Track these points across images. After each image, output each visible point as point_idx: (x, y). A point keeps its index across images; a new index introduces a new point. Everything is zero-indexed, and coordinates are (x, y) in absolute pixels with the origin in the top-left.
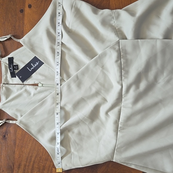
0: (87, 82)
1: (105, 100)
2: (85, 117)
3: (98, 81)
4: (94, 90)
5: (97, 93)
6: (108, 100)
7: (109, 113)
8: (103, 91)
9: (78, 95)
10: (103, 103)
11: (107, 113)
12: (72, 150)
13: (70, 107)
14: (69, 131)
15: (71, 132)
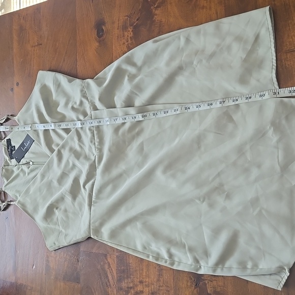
11: (84, 186)
12: (61, 229)
13: (55, 183)
14: (57, 208)
15: (58, 209)
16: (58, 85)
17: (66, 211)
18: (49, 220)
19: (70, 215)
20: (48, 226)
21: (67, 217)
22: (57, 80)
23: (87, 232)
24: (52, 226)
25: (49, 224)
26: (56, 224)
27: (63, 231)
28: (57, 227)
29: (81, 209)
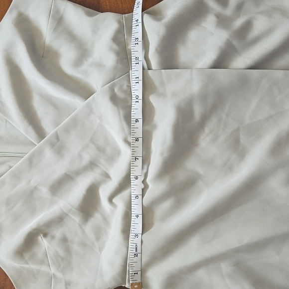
0: (74, 144)
1: (107, 176)
2: (73, 209)
3: (93, 143)
4: (86, 158)
5: (92, 165)
6: (112, 176)
7: (114, 200)
8: (102, 161)
9: (59, 168)
10: (105, 182)
11: (110, 199)
12: (53, 270)
13: (44, 191)
14: (45, 235)
15: (49, 237)
16: (58, 21)
17: (64, 240)
18: (27, 256)
19: (75, 247)
20: (25, 266)
21: (68, 250)
22: (57, 11)
23: (120, 279)
24: (33, 266)
25: (27, 263)
26: (42, 262)
27: (59, 275)
28: (44, 268)
29: (98, 238)
